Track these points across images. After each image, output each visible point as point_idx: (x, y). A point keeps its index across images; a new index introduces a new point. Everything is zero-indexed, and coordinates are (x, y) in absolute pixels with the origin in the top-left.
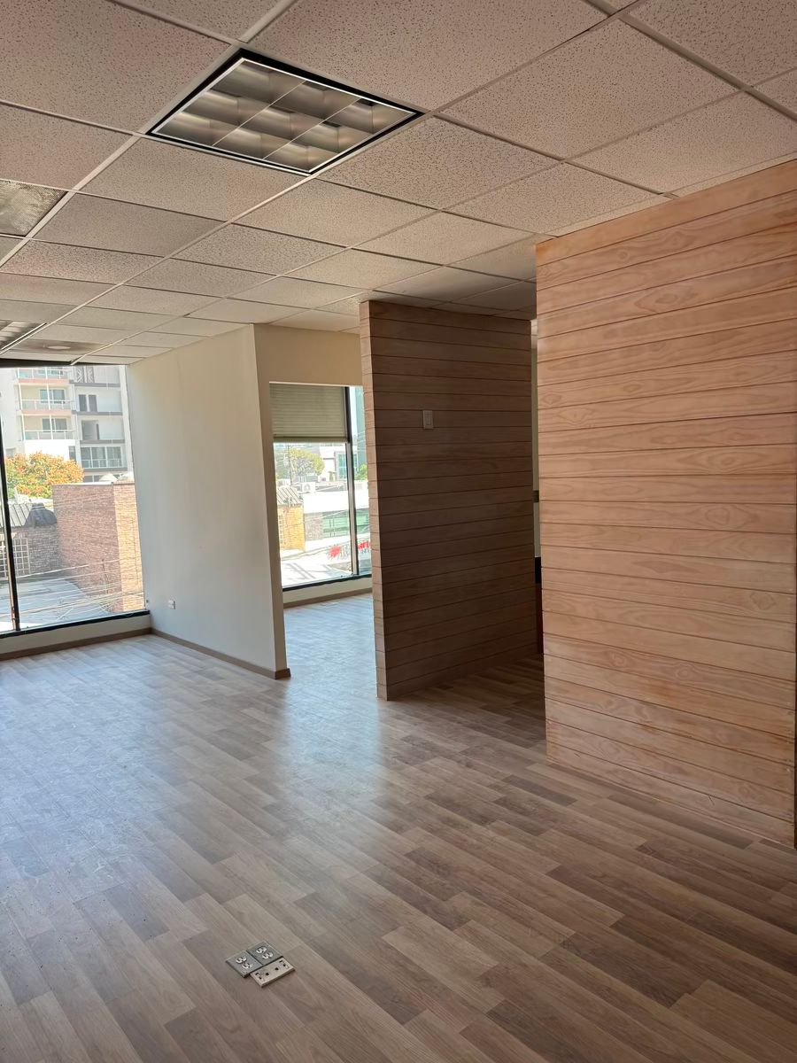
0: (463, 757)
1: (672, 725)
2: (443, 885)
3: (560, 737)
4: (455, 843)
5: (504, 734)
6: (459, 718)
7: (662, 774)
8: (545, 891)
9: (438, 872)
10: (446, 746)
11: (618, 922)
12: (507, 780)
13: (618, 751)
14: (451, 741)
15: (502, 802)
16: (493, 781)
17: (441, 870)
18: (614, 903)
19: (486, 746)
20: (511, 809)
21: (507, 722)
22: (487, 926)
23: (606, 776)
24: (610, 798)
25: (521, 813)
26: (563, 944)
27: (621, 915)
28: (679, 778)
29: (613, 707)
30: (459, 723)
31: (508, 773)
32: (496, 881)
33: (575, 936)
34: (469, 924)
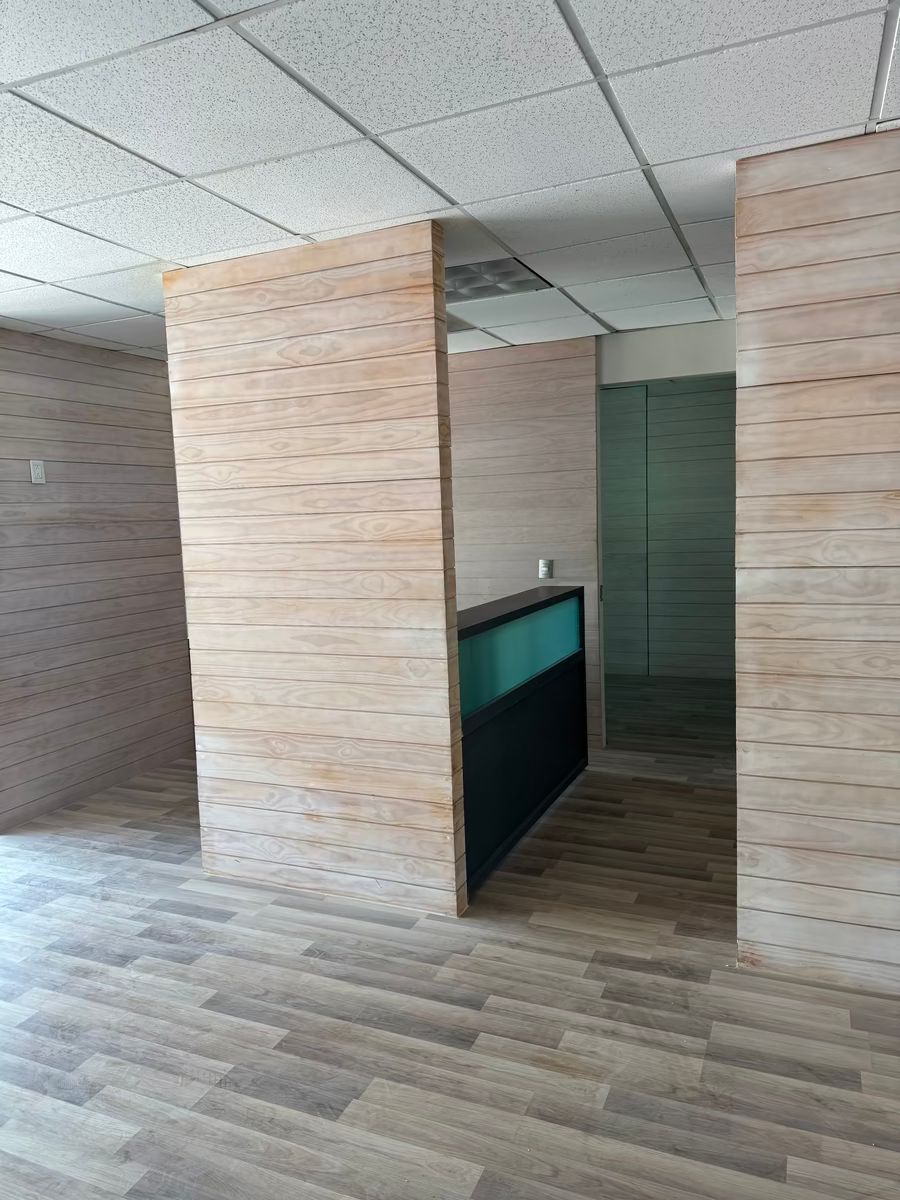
0: (98, 890)
1: (338, 809)
2: (69, 1052)
3: (216, 844)
4: (86, 997)
5: (152, 852)
6: (93, 843)
7: (328, 865)
8: (198, 1027)
9: (63, 1038)
10: (77, 879)
11: (282, 1040)
12: (155, 906)
13: (282, 849)
14: (81, 872)
15: (148, 934)
16: (137, 910)
17: (67, 1034)
18: (277, 1020)
19: (128, 870)
20: (159, 939)
21: (156, 838)
22: (128, 1088)
23: (269, 879)
24: (276, 903)
25: (171, 942)
26: (220, 1084)
27: (284, 1032)
28: (345, 866)
29: (275, 800)
30: (94, 848)
31: (155, 897)
32: (138, 1030)
33: (234, 1070)
34: (104, 1091)
